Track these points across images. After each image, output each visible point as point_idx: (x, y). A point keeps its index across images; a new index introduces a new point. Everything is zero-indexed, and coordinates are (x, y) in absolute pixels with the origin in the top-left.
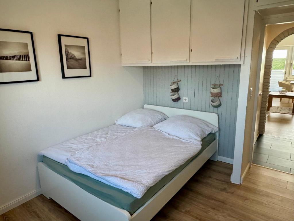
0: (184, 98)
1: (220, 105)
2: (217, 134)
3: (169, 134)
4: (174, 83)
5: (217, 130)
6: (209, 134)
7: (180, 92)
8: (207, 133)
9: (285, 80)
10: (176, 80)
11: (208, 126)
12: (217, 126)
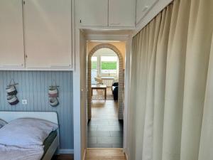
0: (23, 101)
1: (58, 104)
2: (58, 131)
3: (6, 145)
4: (10, 86)
5: (57, 126)
6: (50, 134)
7: (17, 95)
8: (49, 133)
9: (98, 76)
10: (12, 83)
11: (48, 126)
12: (57, 123)
